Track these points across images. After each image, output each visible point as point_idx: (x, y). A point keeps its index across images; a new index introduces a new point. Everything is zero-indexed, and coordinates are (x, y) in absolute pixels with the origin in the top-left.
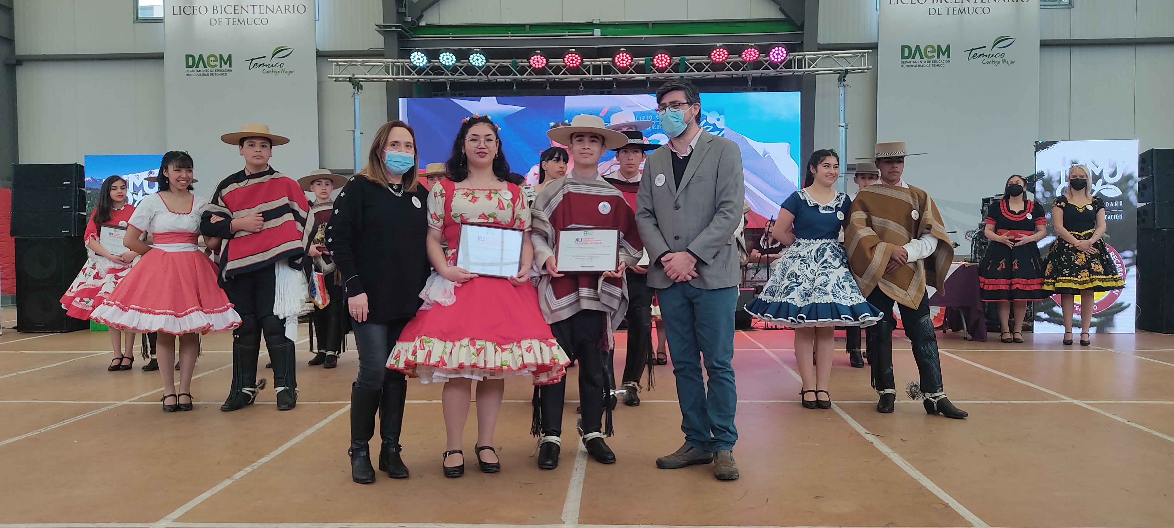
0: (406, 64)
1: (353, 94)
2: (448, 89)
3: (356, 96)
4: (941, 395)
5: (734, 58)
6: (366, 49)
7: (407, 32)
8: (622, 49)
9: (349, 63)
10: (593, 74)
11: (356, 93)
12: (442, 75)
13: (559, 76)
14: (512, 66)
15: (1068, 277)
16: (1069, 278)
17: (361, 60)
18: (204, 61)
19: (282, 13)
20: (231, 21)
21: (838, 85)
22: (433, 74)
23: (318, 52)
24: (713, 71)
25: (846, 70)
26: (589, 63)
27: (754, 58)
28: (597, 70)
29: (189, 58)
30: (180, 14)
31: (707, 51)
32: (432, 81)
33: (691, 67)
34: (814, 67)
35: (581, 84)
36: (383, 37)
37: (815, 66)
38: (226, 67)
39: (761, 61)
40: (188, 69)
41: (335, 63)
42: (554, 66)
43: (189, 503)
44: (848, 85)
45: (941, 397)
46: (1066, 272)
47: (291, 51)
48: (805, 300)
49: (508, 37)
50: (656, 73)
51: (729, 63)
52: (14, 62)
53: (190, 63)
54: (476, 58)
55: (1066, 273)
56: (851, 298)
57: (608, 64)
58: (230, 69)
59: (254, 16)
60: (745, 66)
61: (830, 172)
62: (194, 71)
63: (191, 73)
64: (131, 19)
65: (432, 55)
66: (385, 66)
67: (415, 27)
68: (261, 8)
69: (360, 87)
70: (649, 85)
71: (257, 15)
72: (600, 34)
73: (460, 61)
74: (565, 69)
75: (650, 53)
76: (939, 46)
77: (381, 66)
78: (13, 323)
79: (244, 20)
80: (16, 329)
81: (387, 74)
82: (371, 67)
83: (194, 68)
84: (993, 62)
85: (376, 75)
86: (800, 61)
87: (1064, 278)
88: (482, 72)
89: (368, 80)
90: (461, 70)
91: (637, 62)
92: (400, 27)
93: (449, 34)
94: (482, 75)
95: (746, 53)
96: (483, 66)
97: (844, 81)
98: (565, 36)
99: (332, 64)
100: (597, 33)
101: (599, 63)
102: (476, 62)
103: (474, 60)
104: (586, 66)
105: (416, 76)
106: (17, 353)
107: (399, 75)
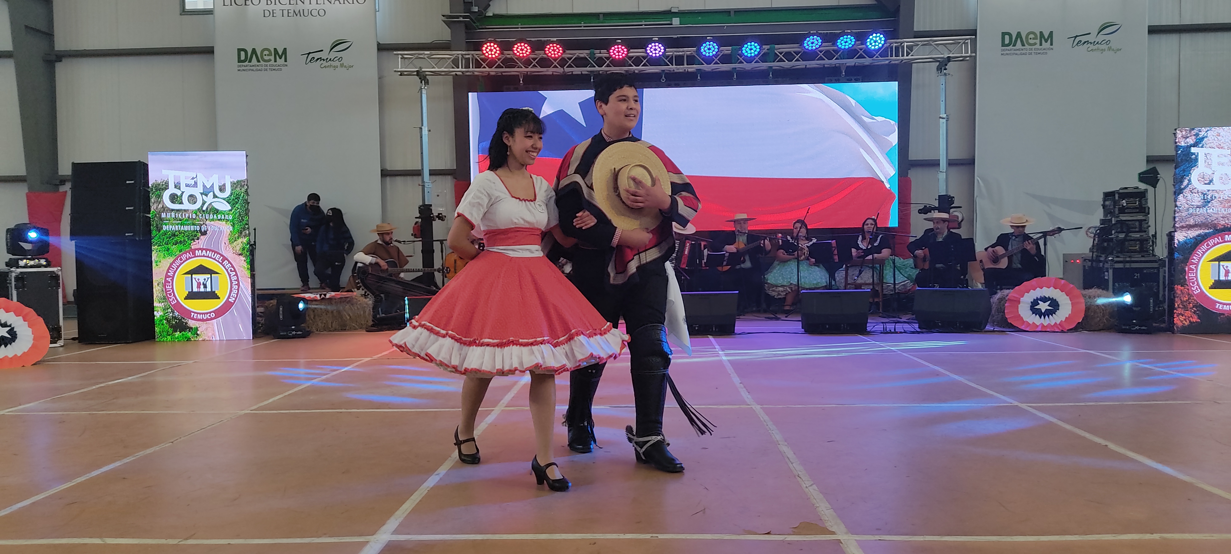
0: (477, 56)
1: (419, 88)
2: (521, 82)
3: (423, 92)
5: (828, 47)
6: (433, 42)
7: (475, 22)
8: (708, 38)
9: (416, 56)
10: (676, 65)
11: (423, 87)
12: (515, 68)
13: (640, 67)
14: (589, 58)
17: (429, 52)
18: (257, 55)
19: (340, 3)
20: (285, 13)
21: (937, 74)
22: (504, 66)
23: (378, 44)
24: (804, 61)
25: (949, 57)
26: (672, 53)
27: (850, 46)
28: (679, 60)
29: (242, 52)
30: (231, 5)
31: (799, 39)
32: (503, 74)
33: (781, 56)
34: (912, 56)
35: (663, 76)
36: (449, 29)
37: (914, 54)
38: (280, 61)
39: (857, 49)
40: (240, 64)
41: (401, 56)
42: (633, 57)
44: (949, 74)
47: (350, 43)
49: (581, 27)
50: (743, 63)
51: (821, 52)
52: (54, 58)
53: (243, 58)
54: (552, 48)
57: (693, 54)
58: (286, 63)
59: (311, 7)
60: (839, 54)
63: (244, 68)
64: (178, 10)
65: (506, 46)
66: (454, 58)
67: (482, 18)
69: (427, 83)
70: (736, 76)
71: (314, 6)
72: (679, 23)
73: (535, 52)
74: (647, 59)
75: (740, 41)
76: (1041, 33)
77: (449, 58)
78: (74, 333)
79: (299, 11)
80: (77, 340)
81: (455, 67)
82: (439, 60)
83: (247, 63)
84: (1098, 49)
85: (444, 68)
86: (897, 48)
88: (558, 63)
89: (435, 73)
90: (534, 62)
91: (724, 52)
92: (468, 17)
93: (518, 25)
94: (557, 67)
95: (842, 41)
96: (559, 57)
97: (945, 69)
98: (641, 25)
99: (397, 57)
100: (676, 21)
101: (682, 53)
102: (552, 53)
103: (550, 51)
104: (669, 56)
105: (487, 69)
107: (469, 68)
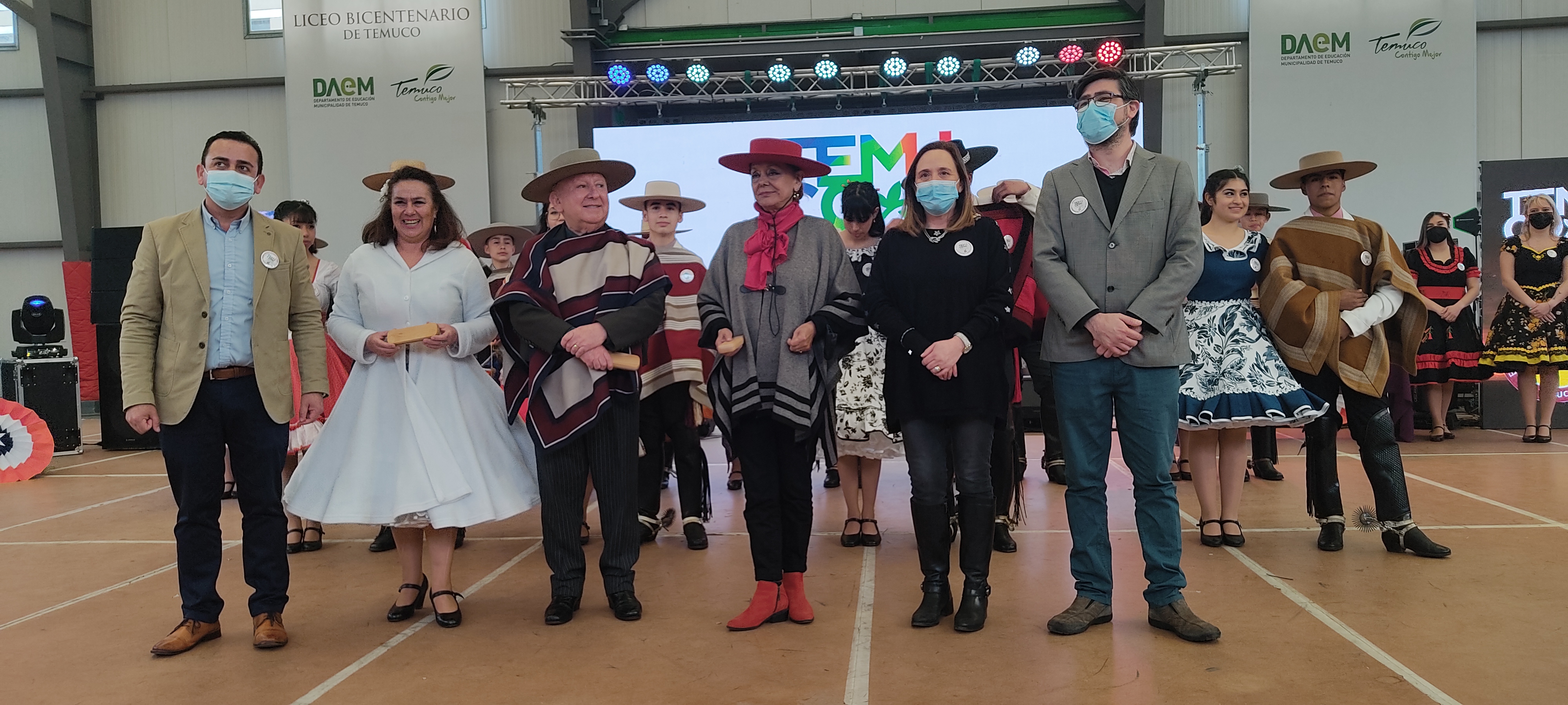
0: (602, 82)
1: (533, 124)
2: (660, 114)
3: (538, 128)
4: (1409, 523)
5: (1049, 60)
6: (549, 65)
7: (604, 40)
8: (893, 53)
9: (528, 83)
10: (854, 88)
11: (537, 123)
12: (651, 96)
13: (808, 91)
14: (744, 81)
15: (1513, 347)
16: (1515, 349)
17: (543, 79)
18: (338, 87)
19: (438, 20)
20: (371, 33)
21: (1194, 92)
22: (638, 94)
23: (486, 70)
24: (1018, 78)
25: (1206, 70)
26: (849, 73)
27: (1077, 58)
28: (859, 82)
29: (318, 83)
30: (304, 25)
31: (1011, 51)
32: (638, 104)
33: (989, 74)
34: (1160, 69)
35: (839, 103)
36: (571, 48)
37: (1162, 67)
38: (366, 94)
39: (1086, 63)
40: (316, 98)
41: (509, 84)
42: (801, 79)
43: (328, 680)
44: (1208, 92)
45: (1410, 527)
46: (1512, 341)
47: (450, 70)
48: (1208, 390)
49: (738, 41)
50: (940, 83)
51: (1041, 67)
52: (93, 96)
53: (320, 90)
54: (695, 70)
55: (1511, 343)
56: (1279, 384)
57: (875, 73)
58: (372, 96)
59: (402, 26)
60: (1063, 69)
61: (1235, 202)
62: (325, 100)
63: (321, 103)
64: (241, 32)
65: (638, 69)
66: (575, 85)
67: (614, 33)
68: (411, 14)
69: (542, 115)
70: (931, 100)
71: (405, 23)
72: (862, 34)
73: (674, 76)
74: (816, 81)
75: (934, 56)
76: (1334, 35)
77: (569, 86)
78: (97, 437)
79: (388, 31)
80: (100, 445)
81: (577, 96)
82: (556, 88)
83: (325, 97)
84: (1410, 55)
85: (563, 98)
86: (1140, 60)
87: (1508, 349)
88: (705, 89)
89: (553, 105)
90: (676, 88)
91: (914, 70)
92: (595, 33)
93: (659, 41)
94: (704, 94)
95: (1065, 52)
96: (705, 82)
97: (1203, 85)
98: (815, 37)
99: (506, 86)
100: (859, 32)
101: (862, 72)
102: (697, 76)
103: (693, 73)
104: (845, 77)
105: (616, 98)
106: (100, 478)
107: (594, 97)
